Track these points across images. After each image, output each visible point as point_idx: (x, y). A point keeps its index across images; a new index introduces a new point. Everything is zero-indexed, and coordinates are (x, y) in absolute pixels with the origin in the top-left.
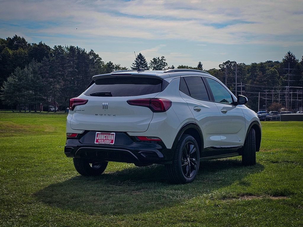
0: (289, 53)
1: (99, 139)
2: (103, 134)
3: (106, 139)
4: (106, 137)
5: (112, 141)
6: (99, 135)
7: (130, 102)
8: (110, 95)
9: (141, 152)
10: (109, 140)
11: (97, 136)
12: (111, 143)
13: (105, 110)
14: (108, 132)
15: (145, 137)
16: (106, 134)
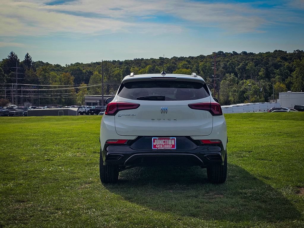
0: (12, 53)
1: (156, 145)
2: (161, 139)
3: (166, 144)
4: (165, 142)
5: (173, 146)
6: (155, 140)
7: (191, 106)
8: (163, 99)
9: (207, 155)
10: (169, 145)
11: (154, 142)
12: (172, 147)
13: (164, 114)
14: (167, 137)
15: (209, 140)
16: (164, 139)
